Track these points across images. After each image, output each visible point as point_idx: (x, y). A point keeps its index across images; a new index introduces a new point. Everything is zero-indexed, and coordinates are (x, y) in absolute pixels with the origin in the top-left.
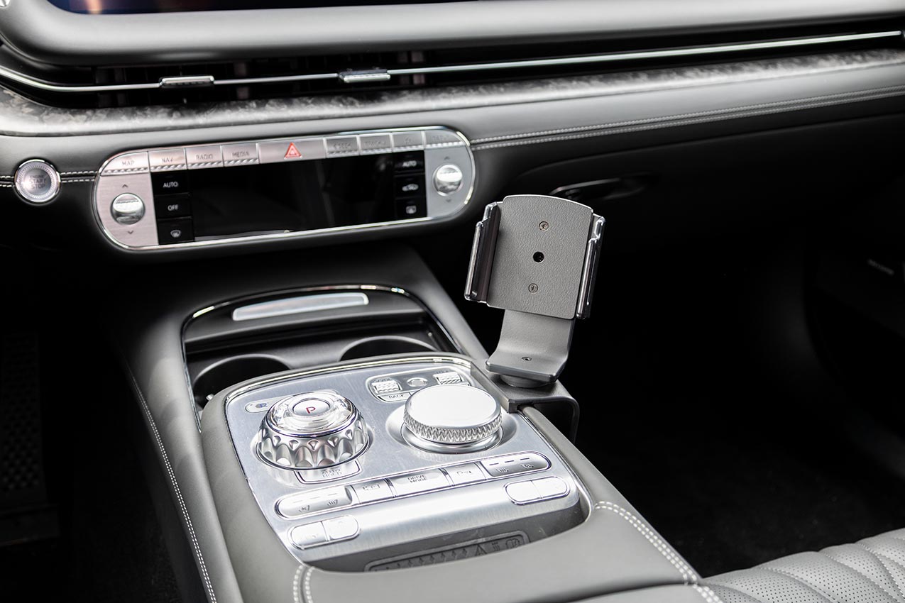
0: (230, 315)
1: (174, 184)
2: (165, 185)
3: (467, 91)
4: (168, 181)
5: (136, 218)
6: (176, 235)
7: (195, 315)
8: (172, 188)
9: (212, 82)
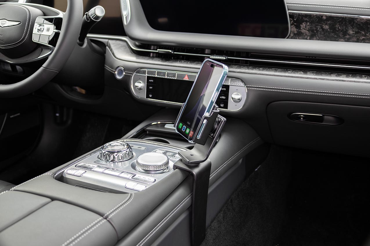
0: (164, 126)
1: (152, 81)
2: (150, 81)
3: (255, 68)
4: (151, 79)
5: (140, 89)
6: (151, 96)
7: (152, 124)
8: (151, 82)
9: (171, 52)
